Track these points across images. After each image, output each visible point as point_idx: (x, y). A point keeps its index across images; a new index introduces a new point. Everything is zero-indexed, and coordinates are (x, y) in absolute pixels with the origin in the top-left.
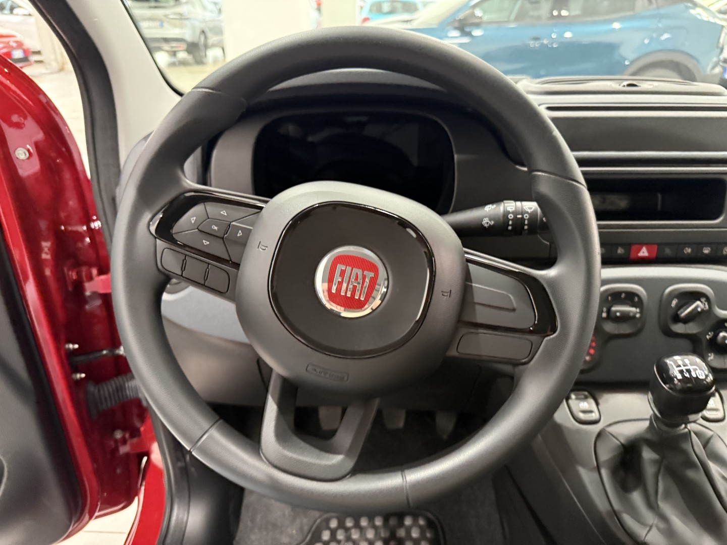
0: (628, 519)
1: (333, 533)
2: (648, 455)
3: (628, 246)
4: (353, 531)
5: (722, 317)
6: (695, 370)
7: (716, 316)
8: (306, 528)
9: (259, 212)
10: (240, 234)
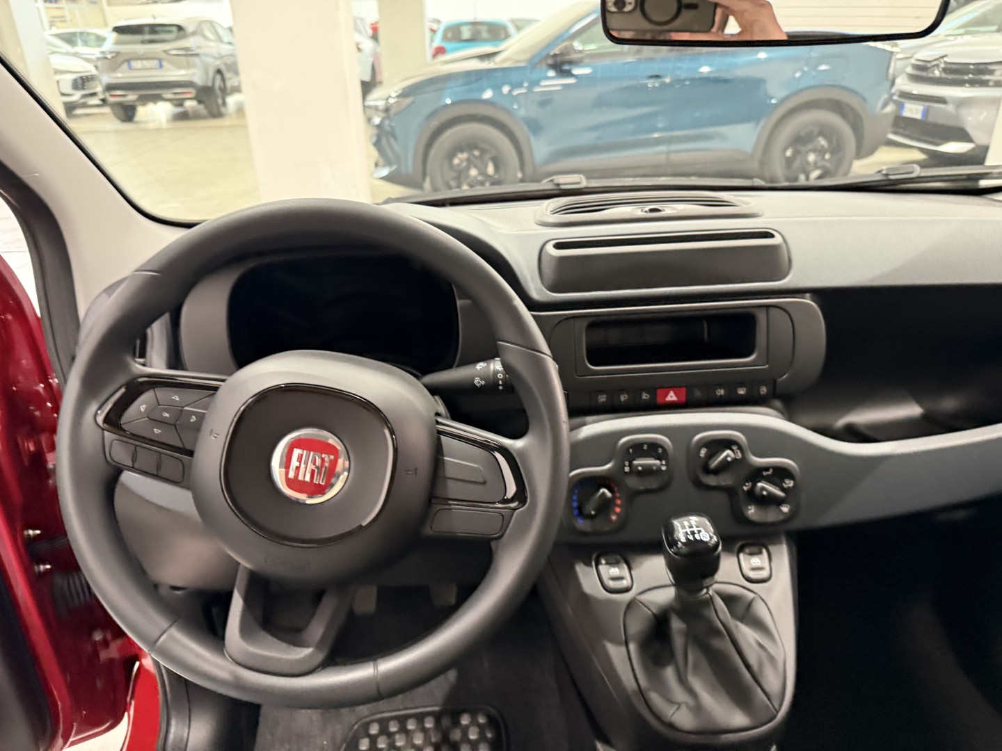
0: (655, 698)
1: (373, 740)
2: (677, 625)
3: (653, 391)
4: (397, 737)
5: (758, 465)
6: (699, 532)
7: (750, 465)
8: (339, 737)
9: (214, 394)
10: (194, 419)
